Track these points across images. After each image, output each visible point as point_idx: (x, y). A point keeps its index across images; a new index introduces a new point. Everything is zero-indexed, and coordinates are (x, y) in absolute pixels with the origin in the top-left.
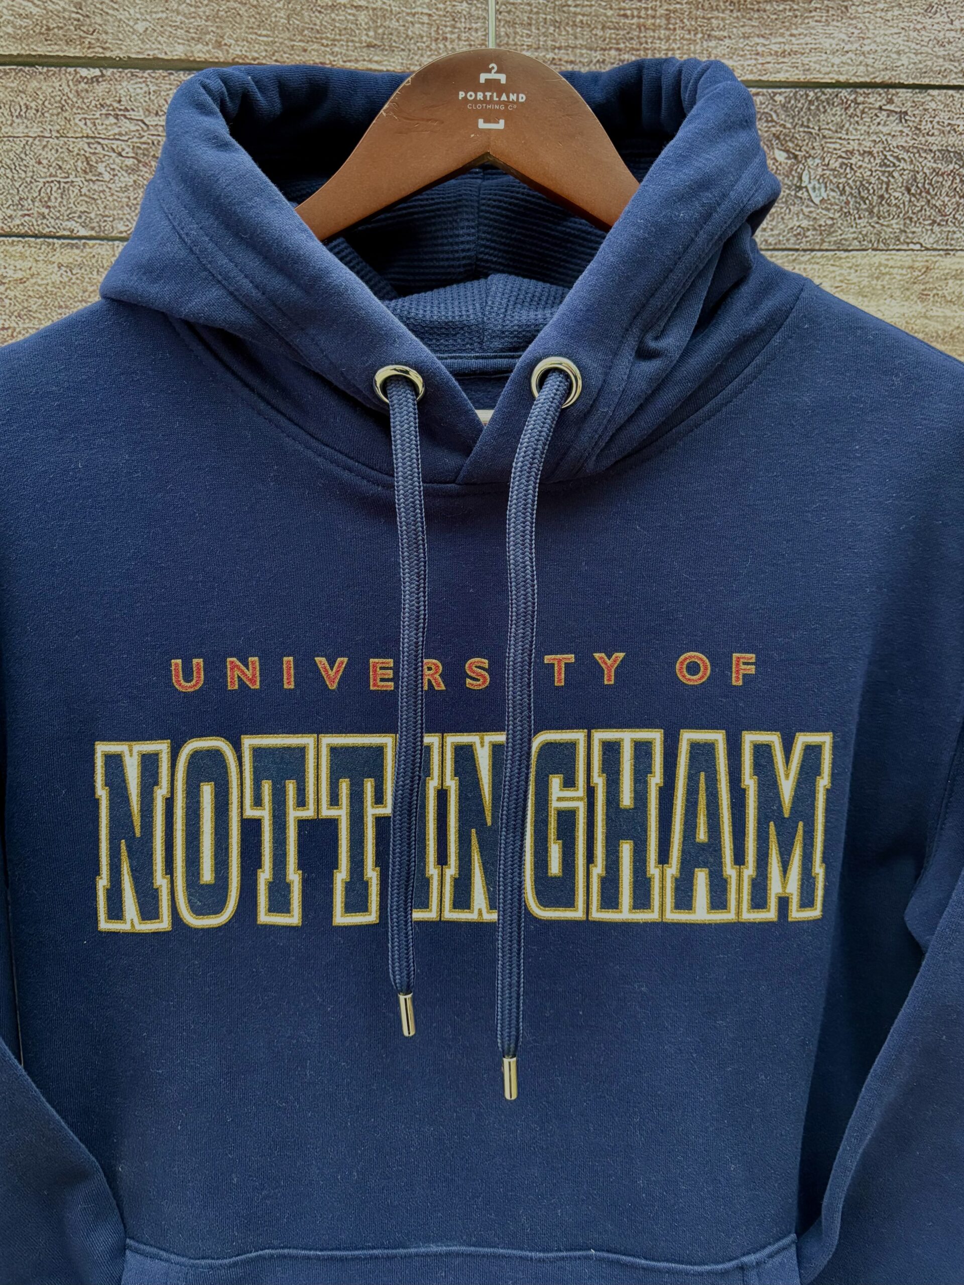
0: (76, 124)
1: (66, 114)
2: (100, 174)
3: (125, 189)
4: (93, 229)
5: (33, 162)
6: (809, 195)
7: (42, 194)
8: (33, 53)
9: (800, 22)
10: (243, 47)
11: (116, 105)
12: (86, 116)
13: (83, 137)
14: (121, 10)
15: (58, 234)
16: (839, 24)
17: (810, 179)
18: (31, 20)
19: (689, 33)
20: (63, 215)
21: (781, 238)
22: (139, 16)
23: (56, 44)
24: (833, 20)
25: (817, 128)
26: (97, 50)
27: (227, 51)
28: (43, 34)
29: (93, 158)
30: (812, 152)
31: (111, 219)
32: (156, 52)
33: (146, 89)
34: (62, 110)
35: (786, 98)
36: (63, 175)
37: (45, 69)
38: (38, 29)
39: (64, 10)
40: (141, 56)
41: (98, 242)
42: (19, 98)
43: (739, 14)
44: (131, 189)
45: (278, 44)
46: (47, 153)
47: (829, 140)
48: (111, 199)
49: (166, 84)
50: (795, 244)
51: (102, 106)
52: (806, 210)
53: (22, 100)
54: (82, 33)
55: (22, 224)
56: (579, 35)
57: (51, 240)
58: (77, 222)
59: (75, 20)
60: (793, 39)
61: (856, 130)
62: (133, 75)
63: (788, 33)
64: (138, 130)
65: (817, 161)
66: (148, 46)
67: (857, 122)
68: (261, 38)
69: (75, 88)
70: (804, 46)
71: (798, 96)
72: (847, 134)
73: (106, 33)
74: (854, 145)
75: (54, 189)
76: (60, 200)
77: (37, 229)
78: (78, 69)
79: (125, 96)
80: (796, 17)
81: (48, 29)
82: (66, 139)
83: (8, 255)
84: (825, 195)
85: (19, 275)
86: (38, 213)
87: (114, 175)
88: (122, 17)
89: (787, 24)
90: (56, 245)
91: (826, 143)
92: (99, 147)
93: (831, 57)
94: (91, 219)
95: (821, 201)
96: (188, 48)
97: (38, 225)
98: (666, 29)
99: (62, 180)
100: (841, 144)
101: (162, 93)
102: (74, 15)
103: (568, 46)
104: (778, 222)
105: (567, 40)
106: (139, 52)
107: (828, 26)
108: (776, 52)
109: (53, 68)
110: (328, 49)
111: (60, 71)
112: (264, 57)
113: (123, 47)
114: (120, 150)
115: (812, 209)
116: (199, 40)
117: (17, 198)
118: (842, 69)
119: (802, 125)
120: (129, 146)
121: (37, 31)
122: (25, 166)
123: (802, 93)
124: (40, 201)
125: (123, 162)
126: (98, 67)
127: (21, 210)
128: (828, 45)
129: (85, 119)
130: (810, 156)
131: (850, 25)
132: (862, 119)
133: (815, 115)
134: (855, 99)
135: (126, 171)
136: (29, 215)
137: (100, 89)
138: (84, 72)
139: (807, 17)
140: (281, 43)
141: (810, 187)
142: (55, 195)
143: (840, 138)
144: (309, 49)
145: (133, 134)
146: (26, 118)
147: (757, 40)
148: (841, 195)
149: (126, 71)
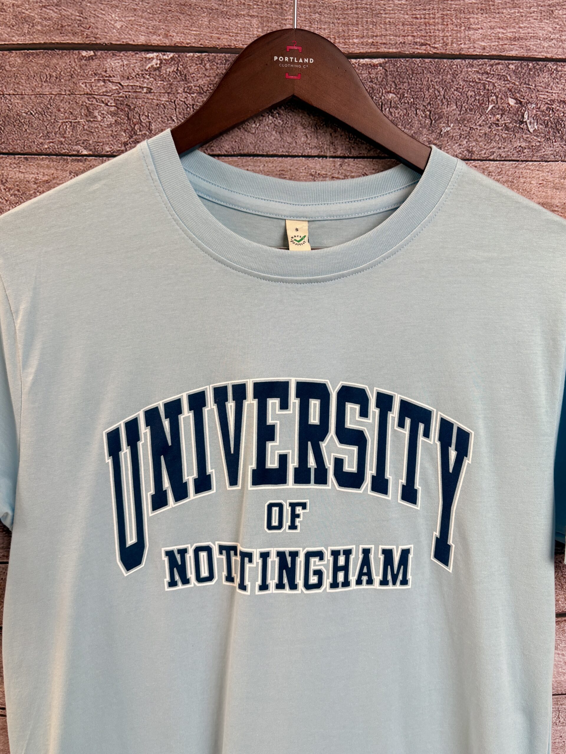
0: (80, 86)
1: (74, 80)
2: (96, 117)
3: (110, 126)
4: (91, 150)
5: (55, 110)
6: (527, 127)
7: (61, 130)
8: (53, 42)
9: (524, 19)
10: (181, 37)
11: (104, 74)
12: (86, 81)
13: (85, 94)
14: (107, 15)
15: (70, 154)
16: (548, 21)
17: (528, 116)
18: (52, 20)
19: (457, 27)
20: (73, 142)
21: (509, 153)
22: (117, 18)
23: (67, 35)
24: (544, 19)
25: (534, 85)
26: (91, 39)
27: (172, 40)
28: (59, 29)
29: (91, 108)
30: (531, 100)
31: (102, 144)
32: (128, 40)
33: (121, 63)
34: (72, 77)
35: (515, 66)
36: (73, 118)
37: (61, 52)
38: (56, 27)
39: (72, 14)
40: (118, 43)
41: (94, 158)
42: (46, 70)
43: (487, 15)
44: (114, 125)
45: (202, 35)
46: (63, 104)
47: (541, 93)
48: (101, 132)
49: (133, 60)
50: (517, 157)
51: (95, 74)
52: (525, 136)
53: (47, 71)
54: (82, 29)
55: (49, 148)
56: (388, 29)
57: (66, 157)
58: (81, 146)
59: (78, 20)
60: (521, 30)
61: (557, 87)
62: (113, 55)
63: (518, 26)
64: (117, 89)
65: (534, 106)
66: (123, 37)
67: (558, 82)
68: (193, 32)
69: (79, 63)
70: (527, 35)
71: (523, 66)
72: (551, 89)
73: (97, 28)
74: (555, 96)
75: (68, 126)
76: (71, 133)
77: (57, 151)
78: (81, 51)
79: (109, 68)
80: (522, 16)
81: (62, 26)
82: (74, 96)
83: (40, 166)
84: (536, 127)
85: (46, 178)
86: (59, 141)
87: (104, 118)
88: (107, 19)
89: (517, 21)
90: (69, 160)
91: (539, 94)
92: (94, 100)
93: (542, 42)
94: (90, 144)
95: (534, 131)
96: (148, 38)
97: (58, 148)
98: (442, 24)
99: (73, 121)
100: (548, 96)
101: (132, 65)
102: (78, 18)
103: (382, 35)
104: (508, 144)
105: (381, 31)
106: (117, 40)
107: (541, 22)
108: (511, 38)
109: (65, 51)
110: (233, 38)
111: (69, 52)
112: (194, 43)
113: (108, 37)
114: (107, 101)
115: (528, 136)
116: (154, 33)
117: (46, 132)
118: (549, 50)
119: (525, 83)
120: (112, 99)
121: (56, 28)
122: (50, 112)
123: (525, 64)
124: (60, 134)
125: (108, 109)
126: (92, 50)
127: (48, 139)
128: (541, 35)
129: (86, 83)
130: (529, 102)
131: (554, 22)
132: (560, 80)
133: (532, 78)
134: (556, 68)
135: (111, 115)
136: (53, 142)
137: (94, 64)
138: (84, 53)
139: (529, 17)
140: (204, 35)
141: (528, 121)
142: (69, 130)
143: (547, 92)
144: (222, 38)
145: (114, 91)
146: (50, 82)
147: (498, 30)
148: (546, 127)
149: (110, 52)
